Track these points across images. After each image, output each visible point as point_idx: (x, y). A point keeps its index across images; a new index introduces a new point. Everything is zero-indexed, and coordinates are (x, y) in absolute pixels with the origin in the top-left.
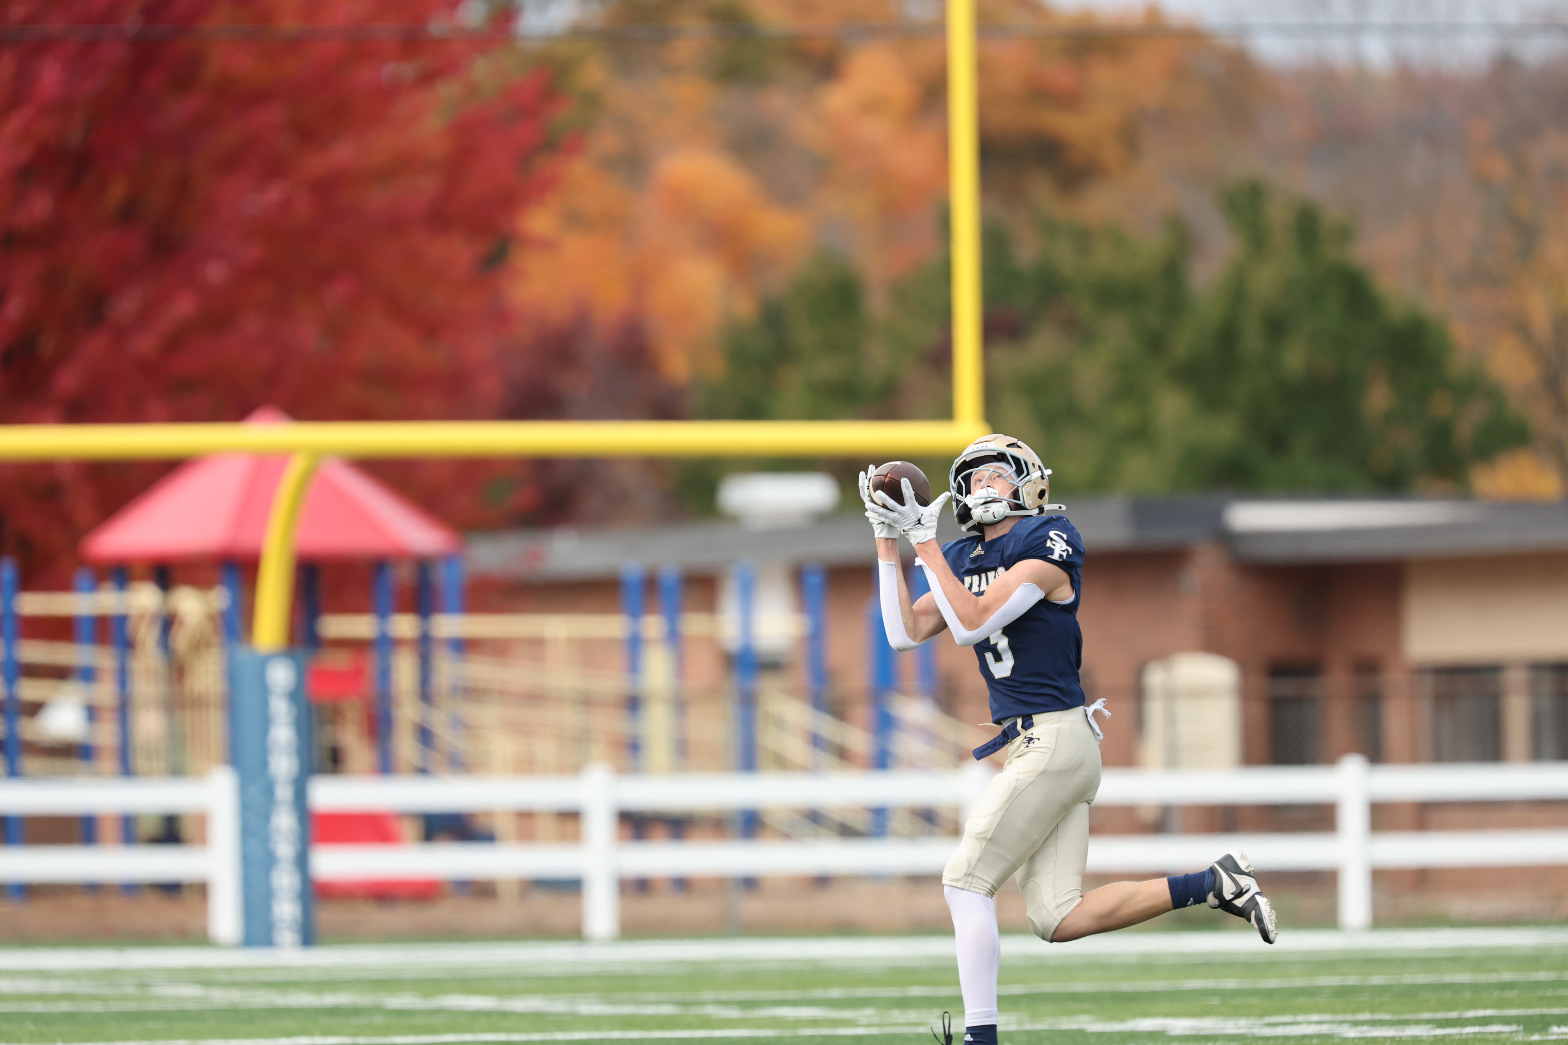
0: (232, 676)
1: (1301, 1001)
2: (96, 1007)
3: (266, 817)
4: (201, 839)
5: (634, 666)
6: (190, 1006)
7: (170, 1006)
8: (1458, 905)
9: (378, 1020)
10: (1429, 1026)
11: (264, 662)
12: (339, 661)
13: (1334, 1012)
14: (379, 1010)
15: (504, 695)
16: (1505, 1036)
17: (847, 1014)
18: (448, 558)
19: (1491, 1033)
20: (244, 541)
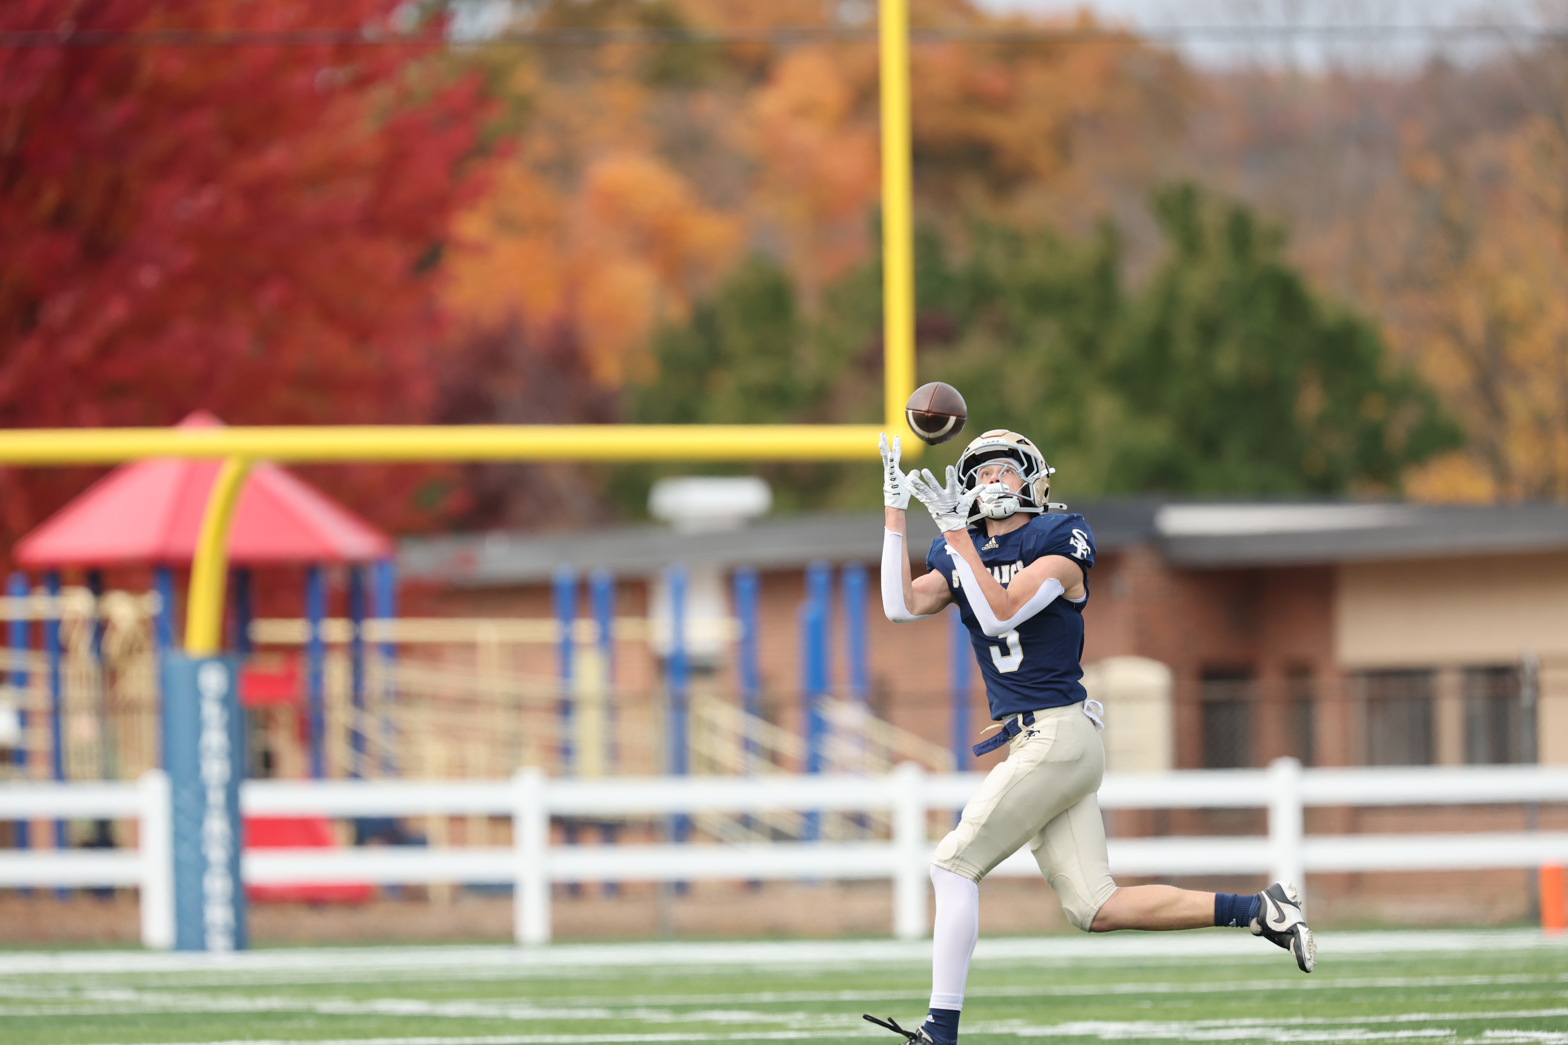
0: (164, 681)
1: (1233, 1005)
2: (29, 1011)
3: (199, 822)
4: (135, 844)
5: (566, 671)
6: (123, 1010)
7: (103, 1010)
8: (1391, 909)
9: (310, 1024)
10: (1362, 1030)
11: (196, 666)
12: (271, 666)
13: (1265, 1016)
14: (311, 1014)
15: (435, 699)
16: (1438, 1040)
17: (779, 1018)
18: (380, 563)
19: (1425, 1037)
20: (177, 546)
